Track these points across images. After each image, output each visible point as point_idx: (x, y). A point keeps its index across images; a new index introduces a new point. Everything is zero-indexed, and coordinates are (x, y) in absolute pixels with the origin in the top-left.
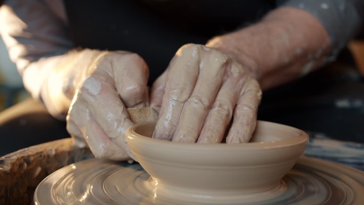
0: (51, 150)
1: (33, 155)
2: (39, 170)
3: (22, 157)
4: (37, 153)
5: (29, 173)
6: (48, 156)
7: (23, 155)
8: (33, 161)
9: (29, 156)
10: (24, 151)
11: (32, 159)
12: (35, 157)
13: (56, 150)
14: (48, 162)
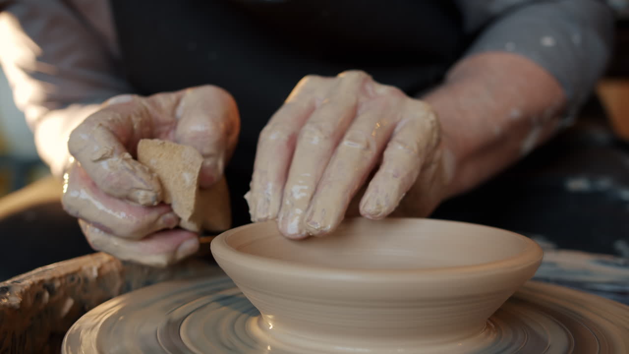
0: (91, 269)
1: (60, 278)
2: (70, 303)
3: (41, 282)
4: (67, 275)
5: (52, 309)
6: (86, 280)
7: (41, 278)
8: (59, 288)
9: (53, 279)
10: (44, 271)
11: (57, 284)
12: (64, 281)
13: (99, 270)
14: (85, 290)
